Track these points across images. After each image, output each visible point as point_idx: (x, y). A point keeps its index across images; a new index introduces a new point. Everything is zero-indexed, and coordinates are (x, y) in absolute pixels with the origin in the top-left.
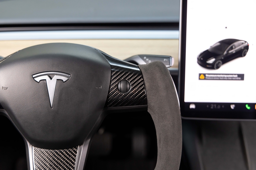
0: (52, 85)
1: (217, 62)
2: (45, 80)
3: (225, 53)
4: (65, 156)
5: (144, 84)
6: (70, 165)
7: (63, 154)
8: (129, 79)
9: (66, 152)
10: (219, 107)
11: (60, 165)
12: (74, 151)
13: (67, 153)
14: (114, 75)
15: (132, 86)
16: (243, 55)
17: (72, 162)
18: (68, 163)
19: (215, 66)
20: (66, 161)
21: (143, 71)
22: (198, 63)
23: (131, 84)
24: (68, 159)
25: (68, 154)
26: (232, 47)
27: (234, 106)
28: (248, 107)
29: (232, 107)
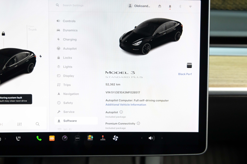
26: (13, 59)
27: (20, 137)
28: (39, 138)
29: (18, 139)
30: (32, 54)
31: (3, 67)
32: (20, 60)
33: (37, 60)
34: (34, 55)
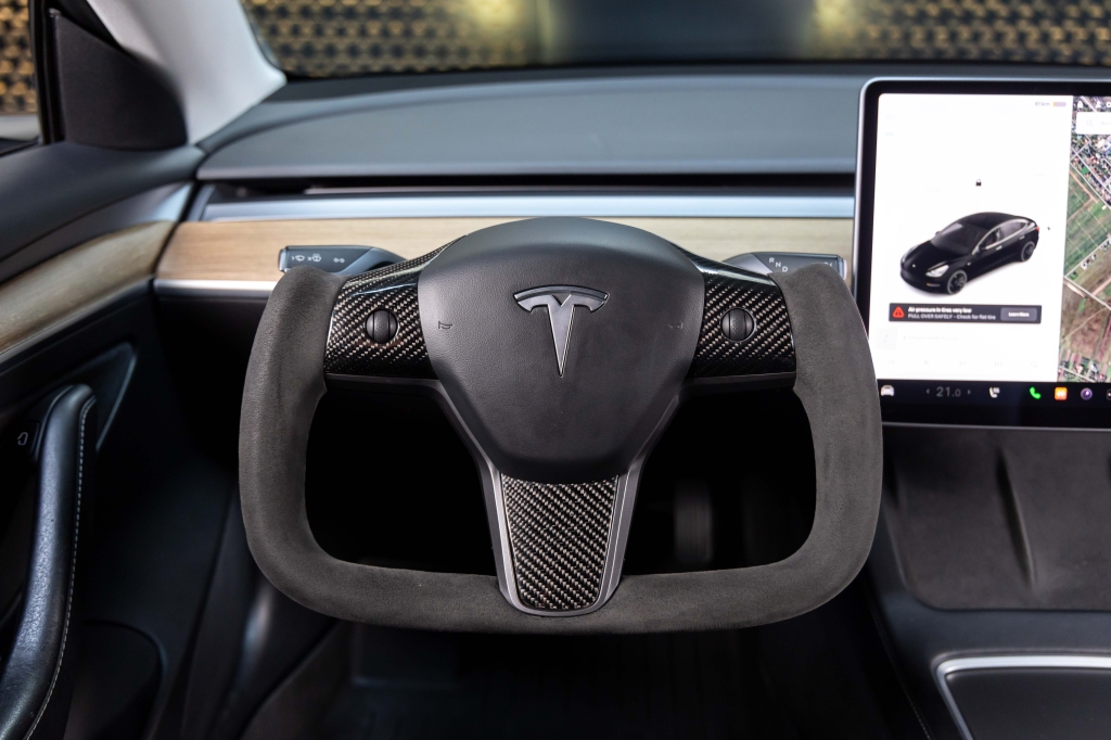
0: (562, 321)
1: (955, 275)
2: (546, 306)
3: (976, 249)
4: (586, 501)
5: (788, 319)
6: (598, 521)
7: (581, 496)
8: (750, 308)
9: (587, 490)
10: (958, 392)
11: (574, 521)
12: (607, 488)
13: (589, 493)
14: (713, 295)
15: (758, 324)
16: (1022, 256)
17: (603, 515)
18: (593, 517)
19: (949, 284)
20: (588, 513)
21: (784, 288)
22: (902, 275)
23: (755, 320)
24: (593, 507)
25: (593, 496)
26: (994, 233)
27: (997, 390)
28: (1036, 392)
29: (994, 393)
30: (1033, 225)
31: (974, 247)
32: (1007, 234)
33: (1040, 235)
34: (1036, 226)
